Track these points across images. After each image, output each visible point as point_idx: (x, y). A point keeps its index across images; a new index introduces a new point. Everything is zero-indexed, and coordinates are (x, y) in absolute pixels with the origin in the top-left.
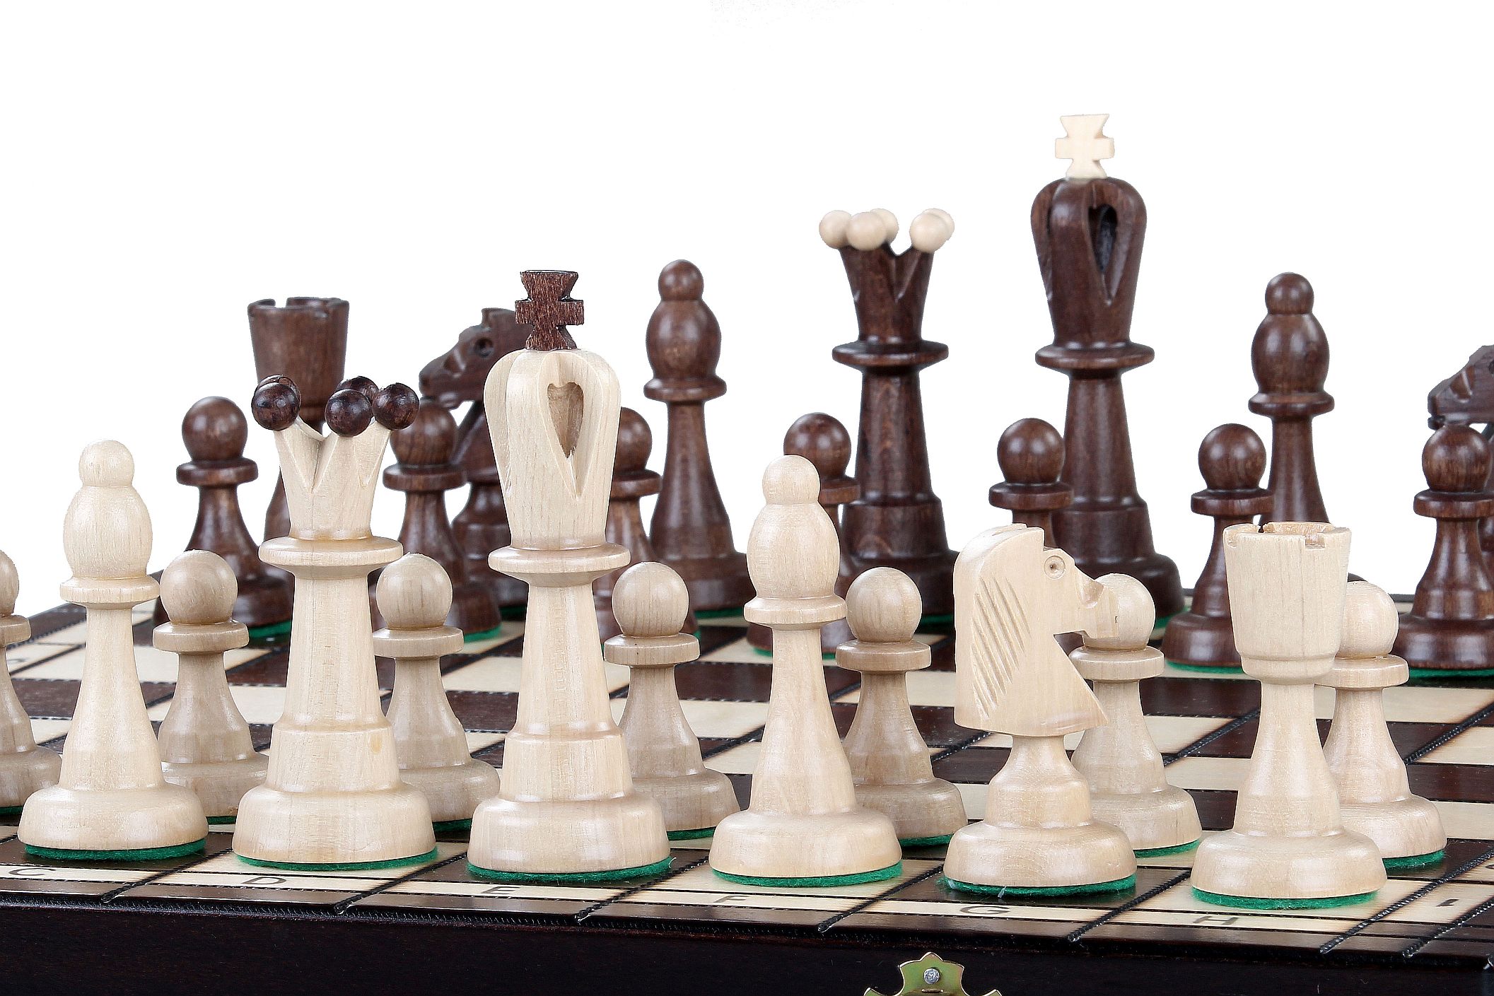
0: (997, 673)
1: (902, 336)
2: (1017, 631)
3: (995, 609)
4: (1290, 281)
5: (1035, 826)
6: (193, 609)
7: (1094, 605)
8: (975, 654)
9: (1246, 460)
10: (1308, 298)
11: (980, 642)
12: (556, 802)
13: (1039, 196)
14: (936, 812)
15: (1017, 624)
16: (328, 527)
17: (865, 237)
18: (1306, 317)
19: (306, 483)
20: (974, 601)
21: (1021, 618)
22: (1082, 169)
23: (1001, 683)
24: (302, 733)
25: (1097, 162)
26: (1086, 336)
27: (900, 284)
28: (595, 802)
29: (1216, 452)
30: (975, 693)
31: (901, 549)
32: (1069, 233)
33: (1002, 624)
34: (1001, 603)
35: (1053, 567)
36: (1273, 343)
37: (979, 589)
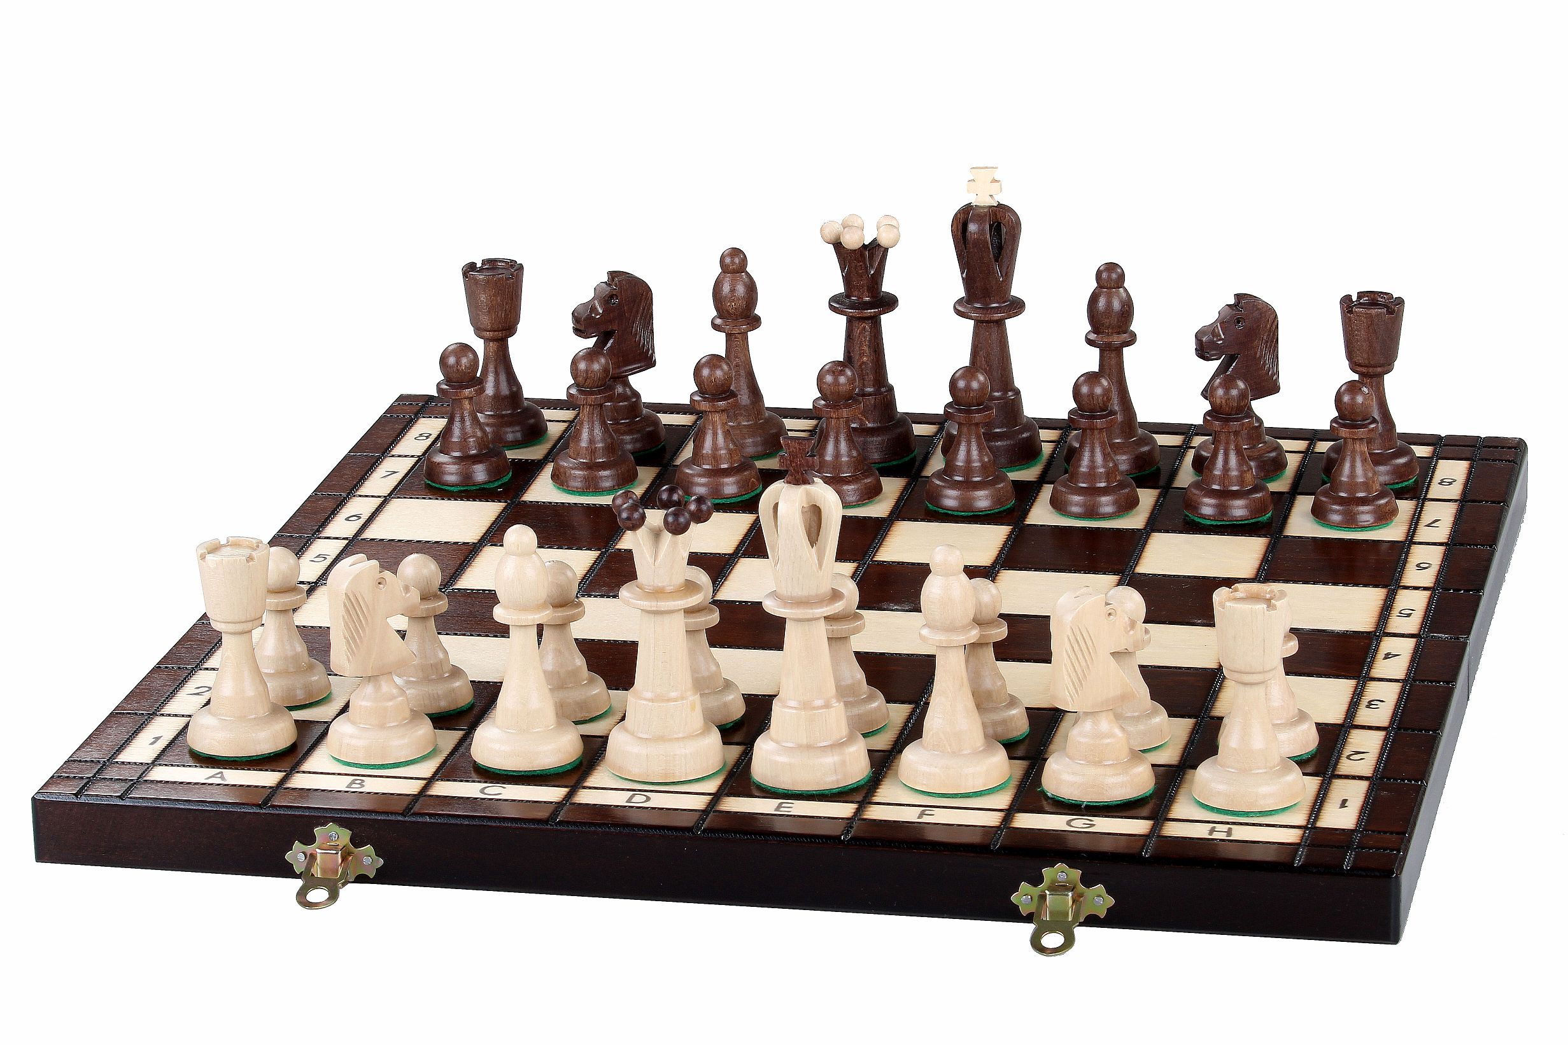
0: (1079, 678)
1: (872, 297)
2: (1090, 653)
3: (1078, 642)
4: (1111, 267)
5: (1098, 763)
6: (555, 599)
7: (1132, 632)
8: (1066, 668)
9: (1103, 396)
10: (1122, 277)
11: (1069, 661)
12: (809, 747)
13: (956, 215)
14: (1015, 722)
15: (1090, 648)
16: (665, 584)
17: (852, 241)
18: (1121, 290)
19: (650, 560)
20: (1066, 639)
21: (1092, 645)
22: (983, 199)
23: (1081, 684)
24: (650, 704)
25: (991, 196)
26: (988, 299)
27: (871, 266)
28: (832, 746)
29: (1085, 390)
30: (1066, 691)
31: (874, 422)
32: (979, 243)
33: (1081, 650)
34: (1082, 639)
35: (1110, 614)
36: (1102, 303)
37: (1069, 633)
